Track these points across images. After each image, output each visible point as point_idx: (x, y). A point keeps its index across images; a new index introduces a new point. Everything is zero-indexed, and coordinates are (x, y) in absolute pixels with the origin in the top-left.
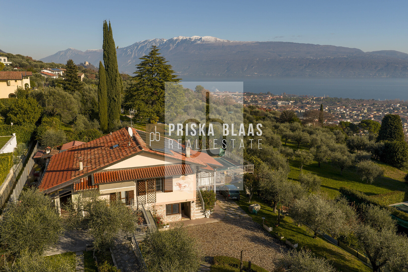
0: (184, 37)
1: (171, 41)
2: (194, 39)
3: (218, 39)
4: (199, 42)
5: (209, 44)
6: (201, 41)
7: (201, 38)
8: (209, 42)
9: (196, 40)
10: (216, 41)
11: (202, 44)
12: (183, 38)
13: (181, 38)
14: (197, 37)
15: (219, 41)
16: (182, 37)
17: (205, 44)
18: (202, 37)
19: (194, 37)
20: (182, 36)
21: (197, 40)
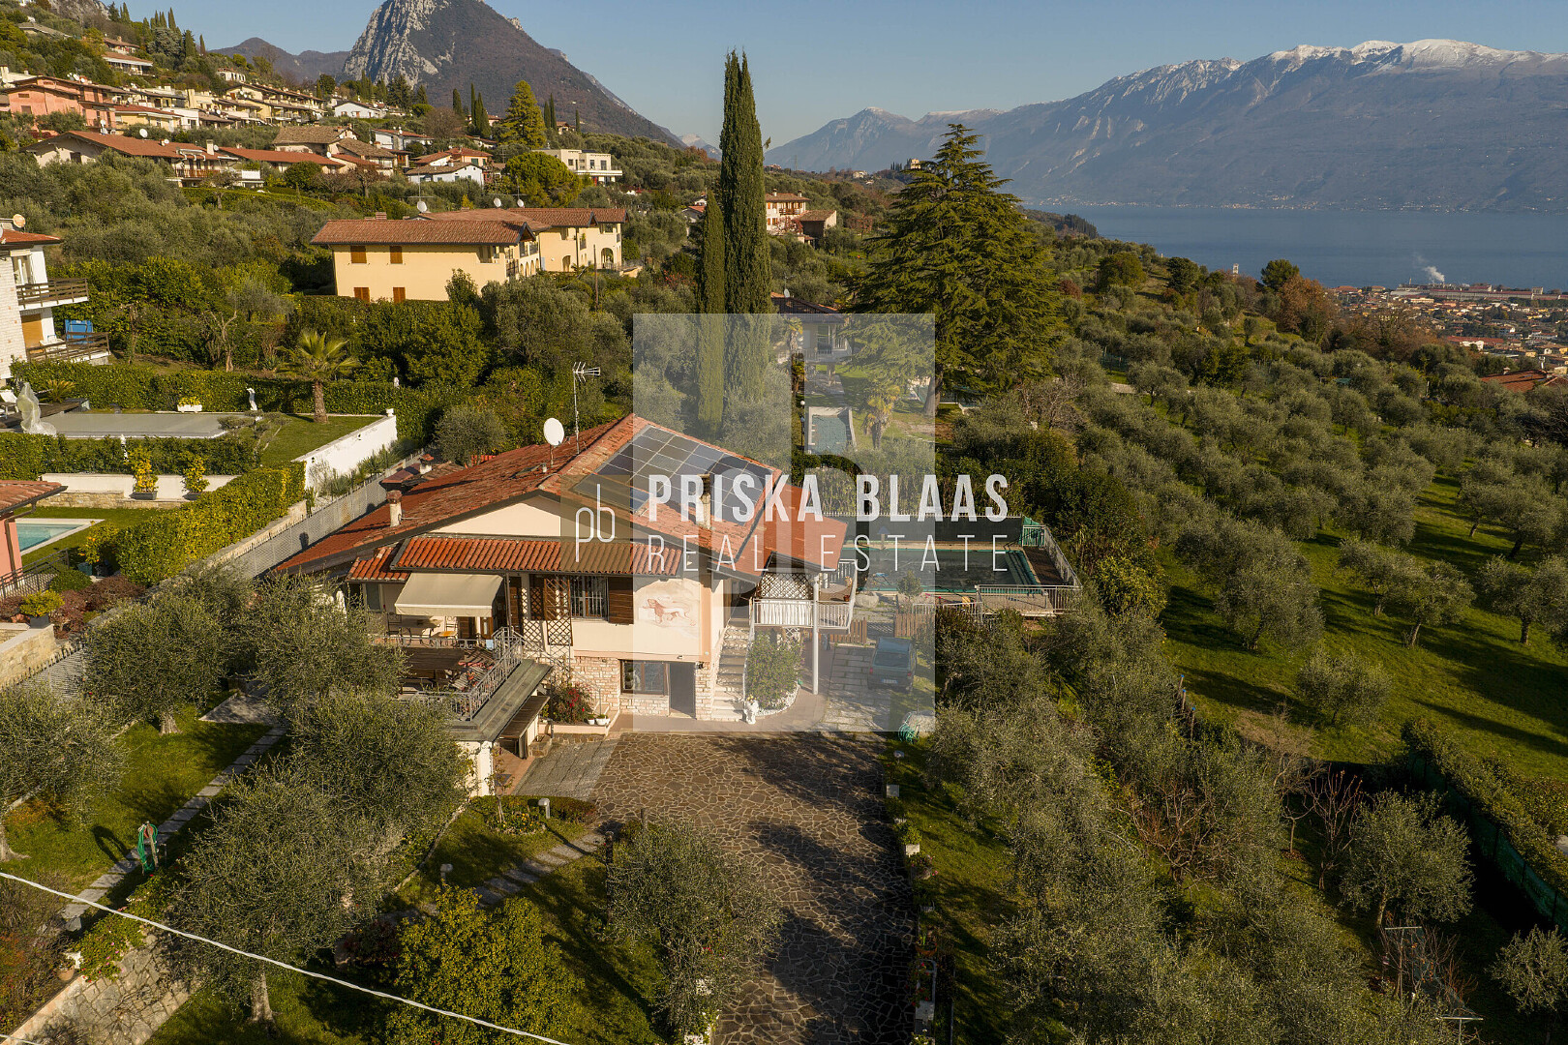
0: (1321, 49)
1: (1261, 67)
2: (1365, 55)
3: (1482, 50)
4: (1386, 67)
5: (1434, 74)
6: (1399, 59)
7: (1401, 47)
8: (1433, 63)
9: (1372, 59)
10: (1469, 60)
11: (1399, 77)
12: (1316, 51)
13: (1304, 52)
14: (1379, 44)
15: (1489, 57)
16: (1312, 49)
17: (1417, 74)
18: (1405, 46)
19: (1364, 48)
20: (1309, 45)
21: (1379, 58)
